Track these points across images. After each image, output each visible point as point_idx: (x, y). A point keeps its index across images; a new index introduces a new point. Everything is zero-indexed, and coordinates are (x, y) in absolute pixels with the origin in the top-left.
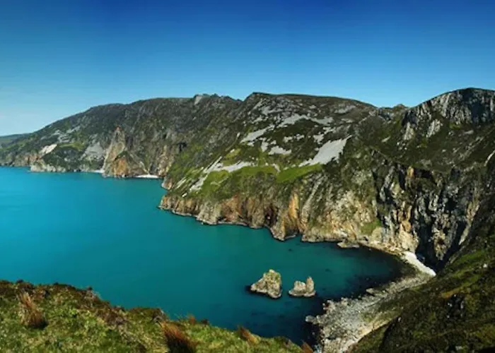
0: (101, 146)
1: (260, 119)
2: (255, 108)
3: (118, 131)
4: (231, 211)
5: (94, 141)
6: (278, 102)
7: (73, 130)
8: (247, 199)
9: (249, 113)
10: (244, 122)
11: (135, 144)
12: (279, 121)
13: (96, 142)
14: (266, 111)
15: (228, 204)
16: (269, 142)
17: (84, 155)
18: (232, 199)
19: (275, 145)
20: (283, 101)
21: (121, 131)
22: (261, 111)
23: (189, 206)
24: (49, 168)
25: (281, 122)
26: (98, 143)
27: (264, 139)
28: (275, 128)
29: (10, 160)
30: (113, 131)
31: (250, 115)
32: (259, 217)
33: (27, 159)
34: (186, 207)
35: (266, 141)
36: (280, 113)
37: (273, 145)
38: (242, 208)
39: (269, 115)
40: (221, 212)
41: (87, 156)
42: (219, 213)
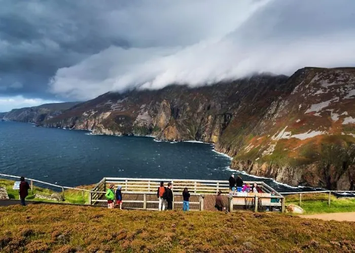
0: (149, 114)
1: (320, 92)
2: (312, 81)
3: (164, 102)
4: (313, 176)
5: (142, 111)
6: (337, 75)
7: (123, 100)
8: (329, 166)
9: (307, 86)
10: (304, 95)
11: (181, 113)
12: (343, 93)
13: (145, 111)
14: (325, 84)
15: (309, 169)
16: (339, 113)
17: (136, 122)
18: (313, 165)
19: (348, 116)
20: (342, 74)
21: (167, 103)
22: (319, 84)
23: (264, 169)
24: (107, 132)
25: (346, 94)
26: (147, 112)
27: (332, 110)
28: (341, 100)
29: (71, 124)
30: (161, 102)
31: (309, 88)
32: (344, 183)
33: (85, 123)
34: (261, 170)
35: (334, 112)
36: (343, 85)
37: (345, 116)
38: (324, 173)
39: (329, 87)
40: (302, 176)
41: (138, 123)
42: (300, 177)
